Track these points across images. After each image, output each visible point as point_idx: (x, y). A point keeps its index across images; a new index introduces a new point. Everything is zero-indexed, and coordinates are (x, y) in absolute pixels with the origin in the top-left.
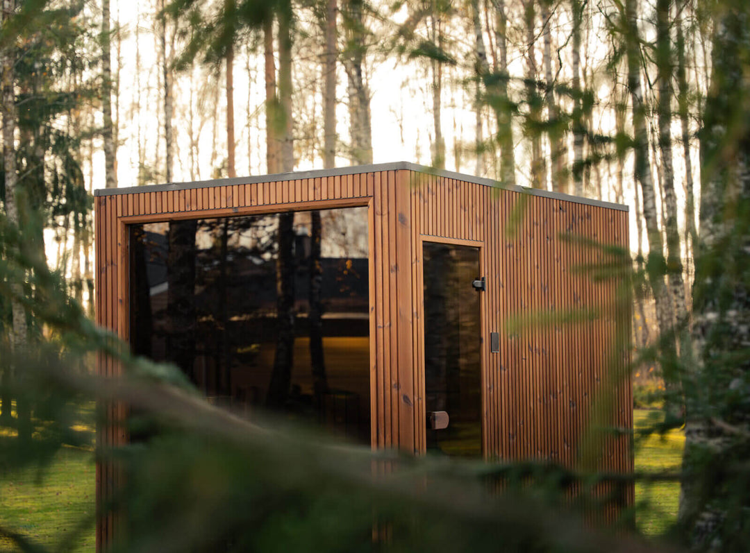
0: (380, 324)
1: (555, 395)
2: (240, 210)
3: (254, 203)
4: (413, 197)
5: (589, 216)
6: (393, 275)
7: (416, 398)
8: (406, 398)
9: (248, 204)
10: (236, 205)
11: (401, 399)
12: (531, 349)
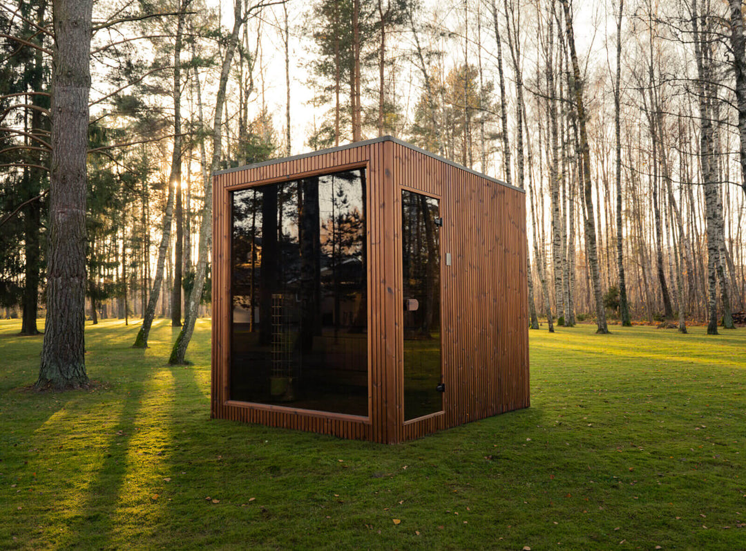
0: (373, 241)
1: (485, 295)
2: (291, 176)
3: (299, 172)
4: (395, 159)
6: (382, 210)
7: (396, 290)
8: (390, 289)
9: (295, 172)
10: (288, 174)
11: (387, 291)
12: (471, 265)
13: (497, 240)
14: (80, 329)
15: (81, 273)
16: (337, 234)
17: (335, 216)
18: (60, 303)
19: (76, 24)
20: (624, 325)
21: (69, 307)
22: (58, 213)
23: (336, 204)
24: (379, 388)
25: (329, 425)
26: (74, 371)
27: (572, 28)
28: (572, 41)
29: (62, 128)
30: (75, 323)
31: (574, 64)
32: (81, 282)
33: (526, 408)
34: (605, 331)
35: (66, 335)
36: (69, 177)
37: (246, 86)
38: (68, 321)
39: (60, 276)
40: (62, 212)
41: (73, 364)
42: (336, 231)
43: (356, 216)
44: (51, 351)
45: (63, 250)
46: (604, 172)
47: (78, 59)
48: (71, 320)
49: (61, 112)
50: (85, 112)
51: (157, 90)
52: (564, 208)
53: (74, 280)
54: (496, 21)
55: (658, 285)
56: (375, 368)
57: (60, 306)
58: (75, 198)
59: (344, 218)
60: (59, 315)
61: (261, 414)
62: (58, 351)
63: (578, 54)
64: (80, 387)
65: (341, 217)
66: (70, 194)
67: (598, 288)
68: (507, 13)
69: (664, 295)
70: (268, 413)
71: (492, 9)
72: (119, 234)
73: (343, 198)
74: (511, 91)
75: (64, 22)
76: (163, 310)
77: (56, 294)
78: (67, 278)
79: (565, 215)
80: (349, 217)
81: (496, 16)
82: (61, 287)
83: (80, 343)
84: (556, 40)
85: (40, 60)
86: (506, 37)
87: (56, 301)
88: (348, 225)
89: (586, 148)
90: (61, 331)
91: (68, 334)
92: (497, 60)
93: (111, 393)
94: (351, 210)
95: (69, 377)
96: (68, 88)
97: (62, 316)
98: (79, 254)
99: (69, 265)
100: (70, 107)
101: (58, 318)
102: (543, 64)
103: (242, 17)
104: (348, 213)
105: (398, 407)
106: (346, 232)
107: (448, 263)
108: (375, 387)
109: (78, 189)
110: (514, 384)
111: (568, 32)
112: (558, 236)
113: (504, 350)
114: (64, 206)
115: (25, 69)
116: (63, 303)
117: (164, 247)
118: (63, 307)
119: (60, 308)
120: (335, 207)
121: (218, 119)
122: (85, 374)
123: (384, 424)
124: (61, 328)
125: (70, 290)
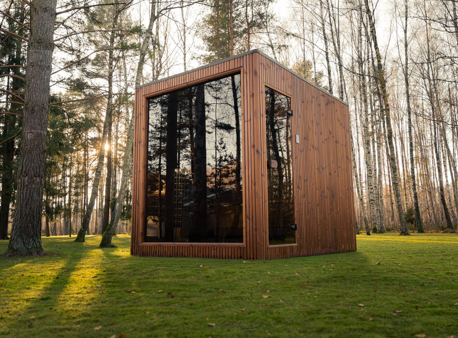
1: (323, 169)
2: (189, 83)
4: (260, 65)
5: (334, 102)
6: (252, 98)
7: (262, 152)
8: (258, 151)
9: (192, 80)
11: (256, 153)
12: (313, 146)
13: (330, 133)
14: (39, 213)
15: (41, 174)
16: (218, 169)
17: (217, 158)
18: (26, 195)
19: (45, 10)
20: (419, 232)
21: (32, 197)
22: (28, 133)
23: (218, 150)
24: (251, 220)
25: (215, 251)
26: (33, 243)
27: (374, 29)
28: (375, 38)
29: (33, 77)
30: (35, 209)
31: (376, 53)
32: (41, 181)
33: (354, 251)
34: (406, 233)
35: (29, 217)
36: (36, 108)
37: (157, 68)
38: (31, 207)
39: (26, 176)
40: (30, 132)
41: (33, 239)
42: (218, 167)
43: (231, 157)
44: (17, 228)
45: (30, 158)
46: (400, 131)
47: (46, 32)
48: (33, 207)
49: (33, 66)
50: (49, 66)
51: (97, 76)
52: (374, 151)
53: (36, 179)
54: (324, 28)
55: (441, 206)
56: (248, 206)
57: (26, 197)
58: (40, 123)
59: (223, 158)
60: (25, 203)
61: (167, 249)
62: (23, 229)
63: (379, 46)
64: (37, 254)
65: (221, 157)
66: (37, 120)
67: (400, 203)
68: (331, 22)
69: (446, 213)
70: (171, 248)
71: (320, 20)
72: (68, 172)
73: (222, 145)
74: (335, 76)
75: (38, 8)
76: (96, 229)
77: (23, 188)
78: (32, 178)
79: (375, 156)
80: (227, 158)
81: (323, 25)
82: (27, 184)
83: (38, 224)
84: (364, 38)
85: (19, 52)
86: (330, 37)
87: (23, 193)
88: (225, 163)
89: (387, 108)
90: (25, 215)
91: (30, 217)
92: (325, 53)
93: (59, 257)
94: (228, 153)
95: (30, 247)
96: (39, 50)
97: (26, 204)
98: (41, 161)
99: (33, 169)
100: (39, 63)
101: (24, 205)
102: (356, 57)
103: (156, 15)
104: (226, 155)
105: (264, 234)
106: (224, 167)
107: (298, 141)
108: (248, 220)
109: (42, 117)
110: (345, 235)
111: (372, 32)
112: (370, 170)
113: (337, 210)
114: (32, 128)
115: (9, 59)
116: (28, 195)
117: (99, 172)
118: (27, 198)
119: (26, 198)
120: (217, 151)
121: (138, 80)
122: (41, 246)
123: (255, 246)
124: (26, 213)
125: (33, 186)
